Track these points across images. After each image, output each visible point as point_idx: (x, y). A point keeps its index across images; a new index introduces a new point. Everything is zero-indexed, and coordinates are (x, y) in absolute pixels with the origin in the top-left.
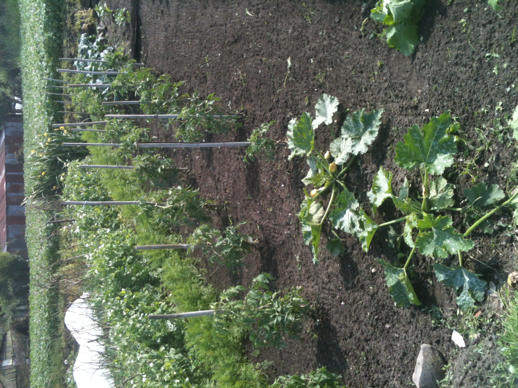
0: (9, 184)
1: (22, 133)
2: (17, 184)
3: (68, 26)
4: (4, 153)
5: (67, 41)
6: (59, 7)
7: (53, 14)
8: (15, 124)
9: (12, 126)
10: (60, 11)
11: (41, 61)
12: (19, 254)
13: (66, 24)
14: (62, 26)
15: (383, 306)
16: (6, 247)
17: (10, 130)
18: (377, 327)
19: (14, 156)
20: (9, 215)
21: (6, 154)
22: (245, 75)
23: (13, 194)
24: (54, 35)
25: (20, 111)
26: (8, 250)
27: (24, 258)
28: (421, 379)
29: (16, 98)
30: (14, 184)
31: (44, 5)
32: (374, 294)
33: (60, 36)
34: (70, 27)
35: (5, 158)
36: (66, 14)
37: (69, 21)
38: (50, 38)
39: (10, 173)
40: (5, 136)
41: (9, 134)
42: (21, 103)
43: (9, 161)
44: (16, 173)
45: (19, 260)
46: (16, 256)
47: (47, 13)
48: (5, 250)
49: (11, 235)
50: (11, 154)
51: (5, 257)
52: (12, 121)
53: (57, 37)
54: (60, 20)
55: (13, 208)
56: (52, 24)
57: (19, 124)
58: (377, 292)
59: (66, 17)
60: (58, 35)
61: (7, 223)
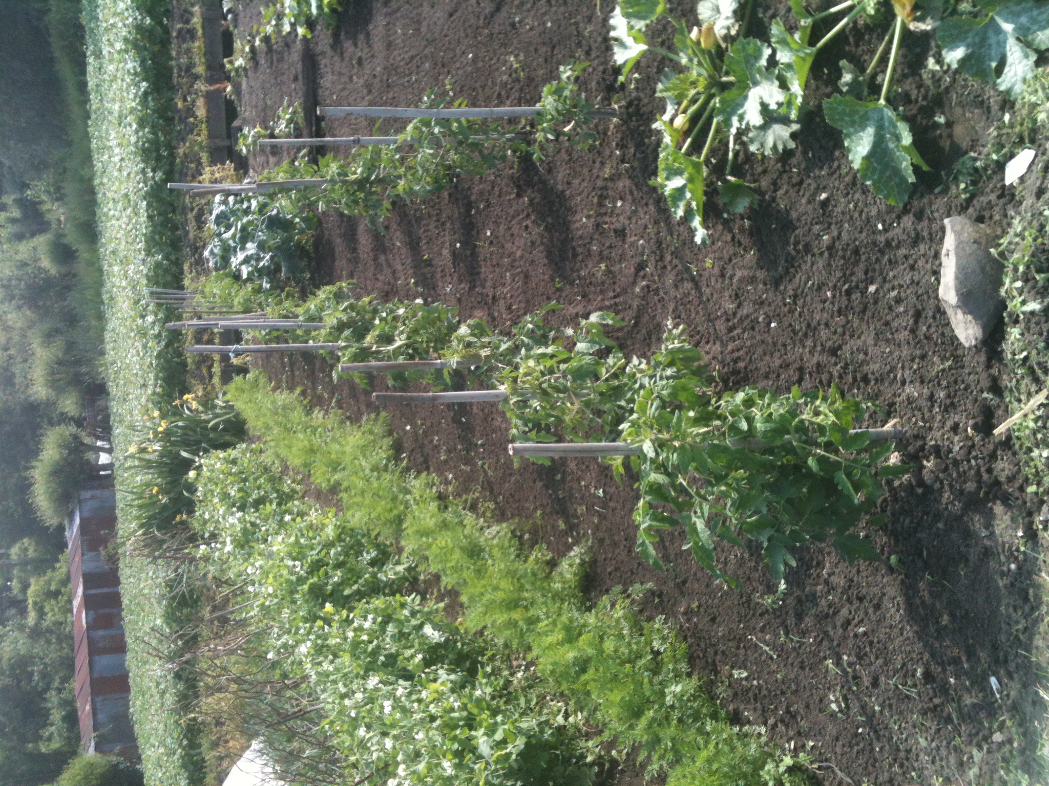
0: (92, 612)
1: (113, 508)
2: (107, 611)
3: (191, 235)
4: (80, 551)
5: (191, 265)
6: (172, 205)
7: (161, 218)
8: (98, 492)
9: (93, 497)
10: (174, 211)
11: (143, 317)
12: (119, 754)
13: (187, 233)
14: (179, 239)
15: (856, 252)
16: (93, 743)
17: (89, 505)
18: (852, 308)
19: (99, 555)
20: (95, 676)
21: (83, 555)
22: (522, 57)
23: (101, 633)
24: (166, 257)
25: (109, 466)
26: (98, 748)
27: (131, 762)
28: (957, 278)
29: (99, 443)
30: (102, 611)
31: (145, 203)
32: (834, 243)
33: (177, 259)
34: (196, 237)
35: (83, 561)
36: (186, 214)
37: (191, 227)
38: (158, 265)
39: (93, 592)
40: (81, 519)
41: (86, 514)
42: (110, 451)
43: (90, 566)
44: (105, 590)
45: (122, 766)
46: (114, 759)
47: (150, 217)
48: (92, 750)
49: (101, 717)
50: (94, 553)
51: (91, 765)
52: (92, 488)
53: (172, 262)
54: (175, 228)
55: (104, 661)
56: (161, 238)
57: (106, 493)
58: (840, 234)
59: (186, 220)
60: (173, 257)
61: (92, 694)
